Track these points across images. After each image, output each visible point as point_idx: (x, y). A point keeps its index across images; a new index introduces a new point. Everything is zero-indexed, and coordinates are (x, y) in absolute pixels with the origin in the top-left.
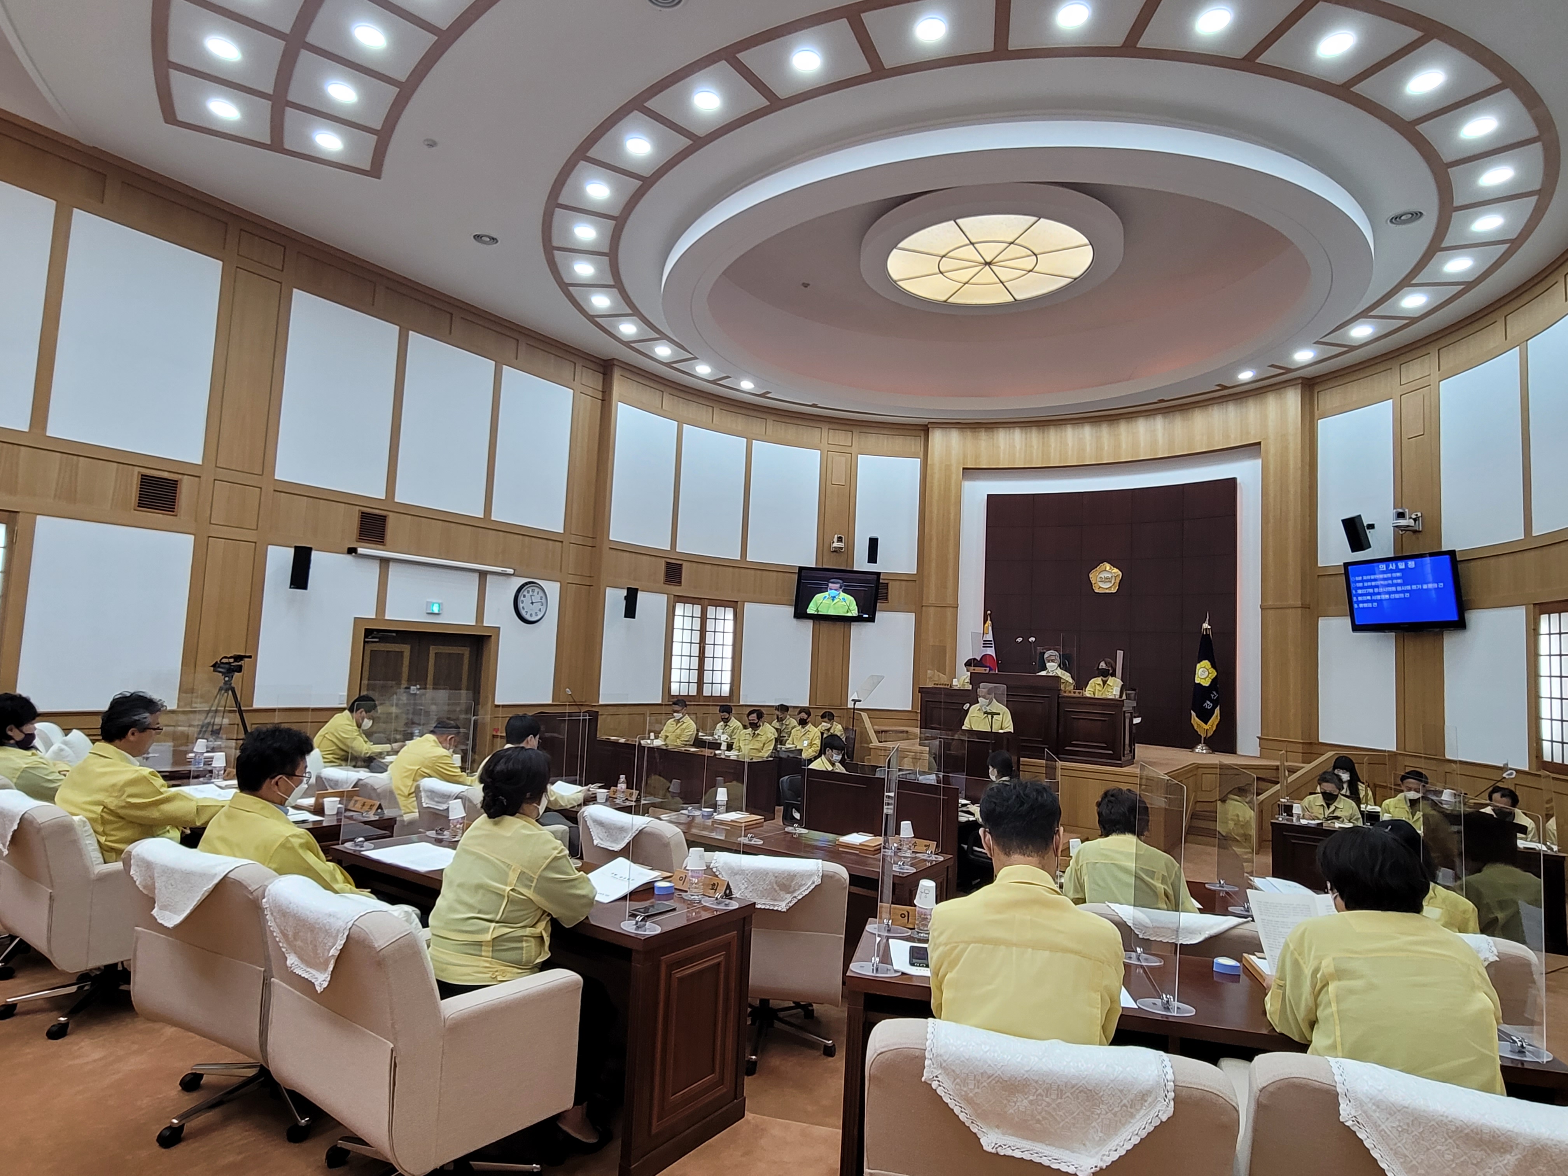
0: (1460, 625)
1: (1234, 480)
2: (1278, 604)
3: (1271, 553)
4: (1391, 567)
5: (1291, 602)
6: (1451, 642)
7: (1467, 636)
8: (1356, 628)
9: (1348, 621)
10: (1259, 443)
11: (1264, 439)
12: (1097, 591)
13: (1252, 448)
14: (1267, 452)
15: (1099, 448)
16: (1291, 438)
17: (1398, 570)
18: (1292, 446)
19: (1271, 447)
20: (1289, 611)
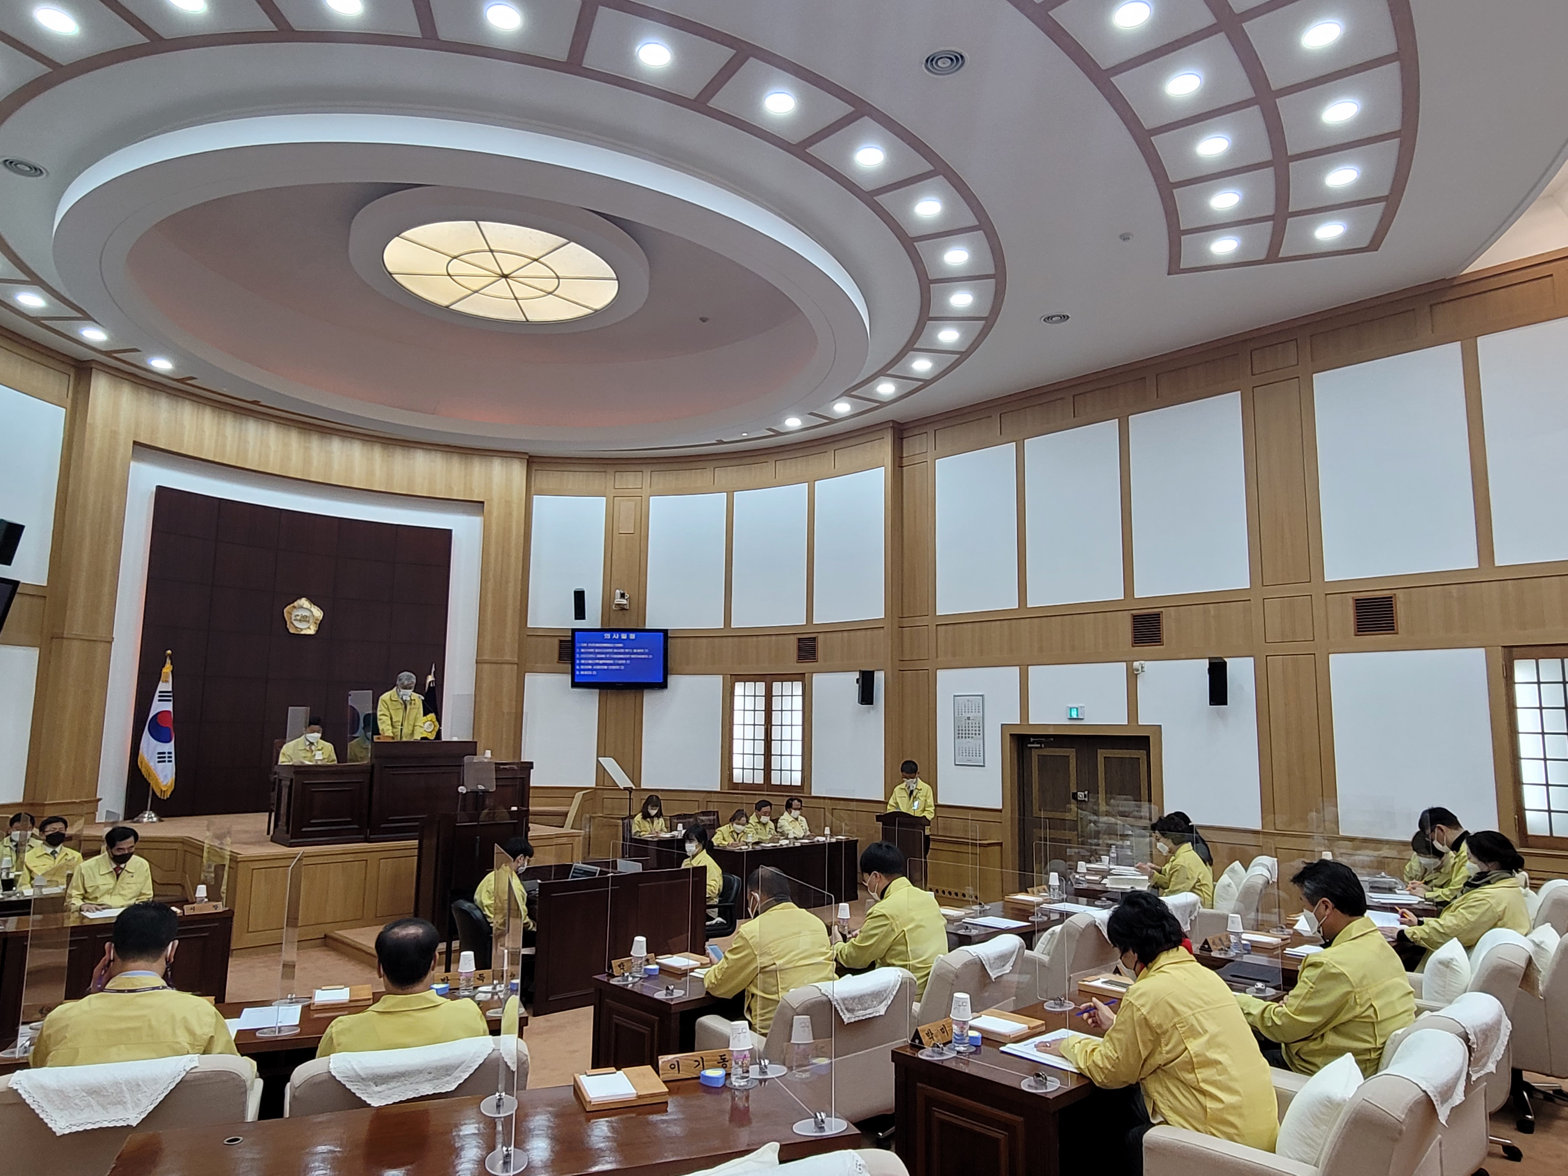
0: (663, 685)
1: (450, 531)
2: (494, 659)
3: (489, 609)
4: (614, 636)
5: (507, 658)
6: (650, 699)
7: (666, 692)
8: (575, 685)
9: (568, 678)
10: (483, 503)
11: (488, 500)
12: (292, 631)
13: (476, 506)
14: (490, 513)
15: (307, 461)
16: (515, 506)
17: (620, 640)
18: (515, 513)
19: (495, 508)
20: (506, 667)
